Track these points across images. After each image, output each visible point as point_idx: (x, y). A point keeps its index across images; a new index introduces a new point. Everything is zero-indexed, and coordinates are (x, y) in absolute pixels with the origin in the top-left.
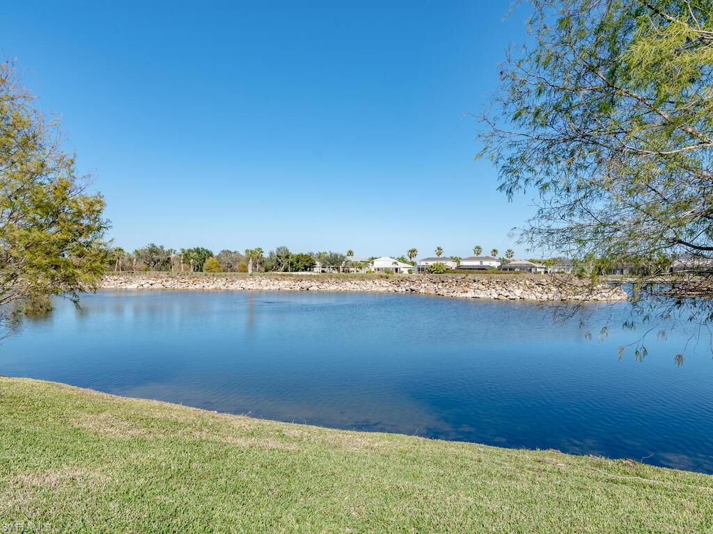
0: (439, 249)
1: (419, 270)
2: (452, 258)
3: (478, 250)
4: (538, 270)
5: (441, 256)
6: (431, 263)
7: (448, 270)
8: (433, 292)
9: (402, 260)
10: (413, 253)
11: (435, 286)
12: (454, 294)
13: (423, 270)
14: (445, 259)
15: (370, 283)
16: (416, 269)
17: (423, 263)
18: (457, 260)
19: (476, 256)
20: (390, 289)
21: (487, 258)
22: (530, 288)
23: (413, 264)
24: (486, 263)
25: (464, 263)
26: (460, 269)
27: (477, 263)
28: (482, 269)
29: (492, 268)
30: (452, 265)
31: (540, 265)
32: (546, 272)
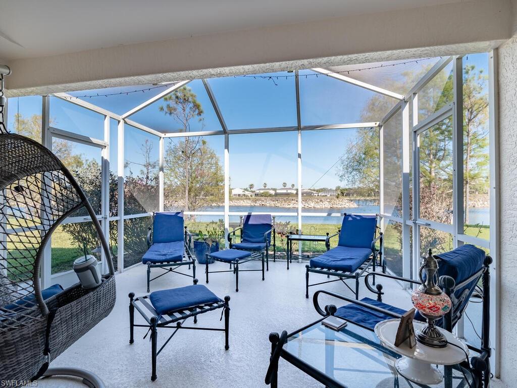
0: (265, 184)
1: (256, 195)
2: (272, 189)
3: (285, 184)
4: (315, 194)
5: (266, 188)
6: (262, 191)
7: (271, 195)
8: (273, 205)
9: (246, 190)
10: (251, 186)
11: (274, 202)
12: (284, 206)
13: (258, 195)
14: (269, 189)
15: (242, 201)
16: (254, 195)
17: (258, 192)
18: (275, 190)
19: (283, 187)
20: (252, 204)
21: (290, 189)
22: (317, 202)
23: (252, 191)
24: (289, 191)
25: (278, 191)
26: (276, 195)
27: (284, 191)
28: (287, 194)
29: (293, 194)
30: (273, 192)
31: (315, 192)
32: (318, 196)
